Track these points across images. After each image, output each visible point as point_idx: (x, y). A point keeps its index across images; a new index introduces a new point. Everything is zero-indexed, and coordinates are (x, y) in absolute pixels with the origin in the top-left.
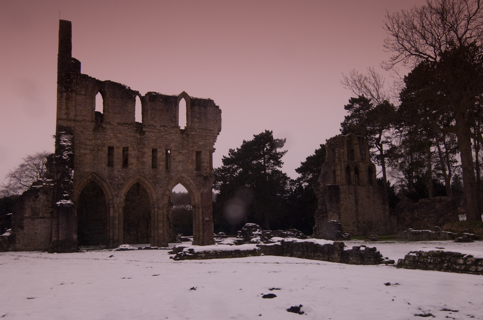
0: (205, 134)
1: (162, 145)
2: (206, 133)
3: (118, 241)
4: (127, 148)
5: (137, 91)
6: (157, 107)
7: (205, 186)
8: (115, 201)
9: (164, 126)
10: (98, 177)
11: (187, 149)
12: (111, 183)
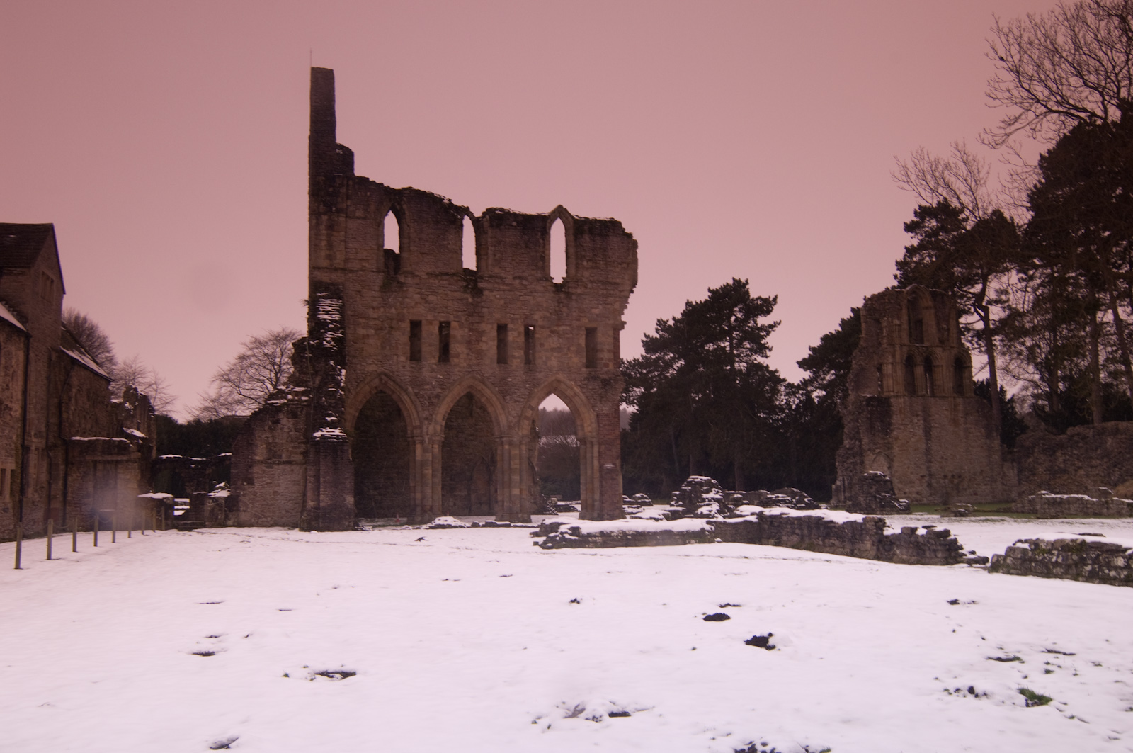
0: (605, 292)
1: (516, 316)
2: (606, 289)
3: (431, 509)
4: (448, 324)
5: (466, 206)
6: (507, 239)
7: (605, 399)
8: (425, 430)
9: (521, 278)
10: (392, 383)
11: (568, 323)
12: (416, 394)
